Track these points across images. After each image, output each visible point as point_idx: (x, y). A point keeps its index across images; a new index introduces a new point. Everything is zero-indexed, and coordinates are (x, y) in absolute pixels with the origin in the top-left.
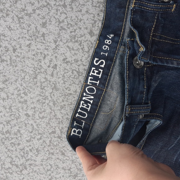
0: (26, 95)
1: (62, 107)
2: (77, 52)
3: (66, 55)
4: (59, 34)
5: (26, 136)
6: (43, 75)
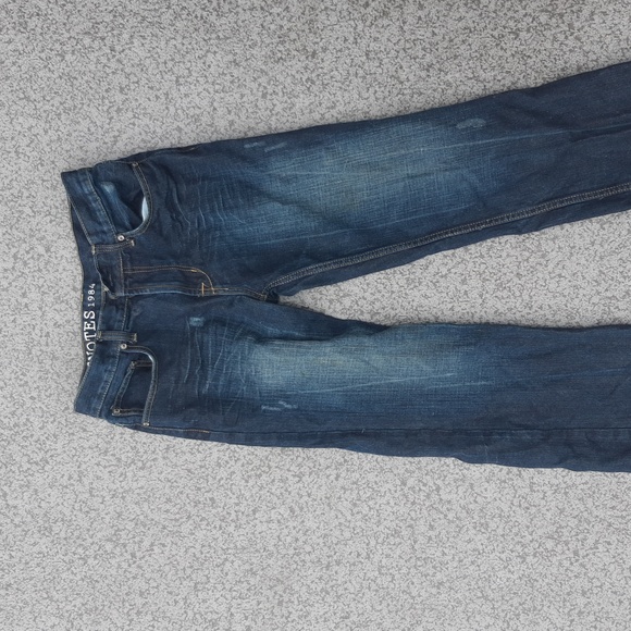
0: (25, 375)
1: (68, 377)
2: (66, 312)
3: (55, 318)
4: (42, 299)
5: (37, 423)
6: (38, 348)
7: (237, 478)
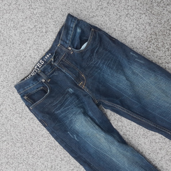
0: (10, 62)
1: (21, 74)
2: (36, 55)
3: (32, 54)
4: (32, 45)
5: (2, 79)
6: (20, 58)
7: (44, 144)
